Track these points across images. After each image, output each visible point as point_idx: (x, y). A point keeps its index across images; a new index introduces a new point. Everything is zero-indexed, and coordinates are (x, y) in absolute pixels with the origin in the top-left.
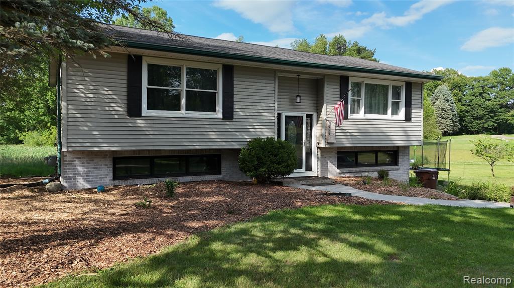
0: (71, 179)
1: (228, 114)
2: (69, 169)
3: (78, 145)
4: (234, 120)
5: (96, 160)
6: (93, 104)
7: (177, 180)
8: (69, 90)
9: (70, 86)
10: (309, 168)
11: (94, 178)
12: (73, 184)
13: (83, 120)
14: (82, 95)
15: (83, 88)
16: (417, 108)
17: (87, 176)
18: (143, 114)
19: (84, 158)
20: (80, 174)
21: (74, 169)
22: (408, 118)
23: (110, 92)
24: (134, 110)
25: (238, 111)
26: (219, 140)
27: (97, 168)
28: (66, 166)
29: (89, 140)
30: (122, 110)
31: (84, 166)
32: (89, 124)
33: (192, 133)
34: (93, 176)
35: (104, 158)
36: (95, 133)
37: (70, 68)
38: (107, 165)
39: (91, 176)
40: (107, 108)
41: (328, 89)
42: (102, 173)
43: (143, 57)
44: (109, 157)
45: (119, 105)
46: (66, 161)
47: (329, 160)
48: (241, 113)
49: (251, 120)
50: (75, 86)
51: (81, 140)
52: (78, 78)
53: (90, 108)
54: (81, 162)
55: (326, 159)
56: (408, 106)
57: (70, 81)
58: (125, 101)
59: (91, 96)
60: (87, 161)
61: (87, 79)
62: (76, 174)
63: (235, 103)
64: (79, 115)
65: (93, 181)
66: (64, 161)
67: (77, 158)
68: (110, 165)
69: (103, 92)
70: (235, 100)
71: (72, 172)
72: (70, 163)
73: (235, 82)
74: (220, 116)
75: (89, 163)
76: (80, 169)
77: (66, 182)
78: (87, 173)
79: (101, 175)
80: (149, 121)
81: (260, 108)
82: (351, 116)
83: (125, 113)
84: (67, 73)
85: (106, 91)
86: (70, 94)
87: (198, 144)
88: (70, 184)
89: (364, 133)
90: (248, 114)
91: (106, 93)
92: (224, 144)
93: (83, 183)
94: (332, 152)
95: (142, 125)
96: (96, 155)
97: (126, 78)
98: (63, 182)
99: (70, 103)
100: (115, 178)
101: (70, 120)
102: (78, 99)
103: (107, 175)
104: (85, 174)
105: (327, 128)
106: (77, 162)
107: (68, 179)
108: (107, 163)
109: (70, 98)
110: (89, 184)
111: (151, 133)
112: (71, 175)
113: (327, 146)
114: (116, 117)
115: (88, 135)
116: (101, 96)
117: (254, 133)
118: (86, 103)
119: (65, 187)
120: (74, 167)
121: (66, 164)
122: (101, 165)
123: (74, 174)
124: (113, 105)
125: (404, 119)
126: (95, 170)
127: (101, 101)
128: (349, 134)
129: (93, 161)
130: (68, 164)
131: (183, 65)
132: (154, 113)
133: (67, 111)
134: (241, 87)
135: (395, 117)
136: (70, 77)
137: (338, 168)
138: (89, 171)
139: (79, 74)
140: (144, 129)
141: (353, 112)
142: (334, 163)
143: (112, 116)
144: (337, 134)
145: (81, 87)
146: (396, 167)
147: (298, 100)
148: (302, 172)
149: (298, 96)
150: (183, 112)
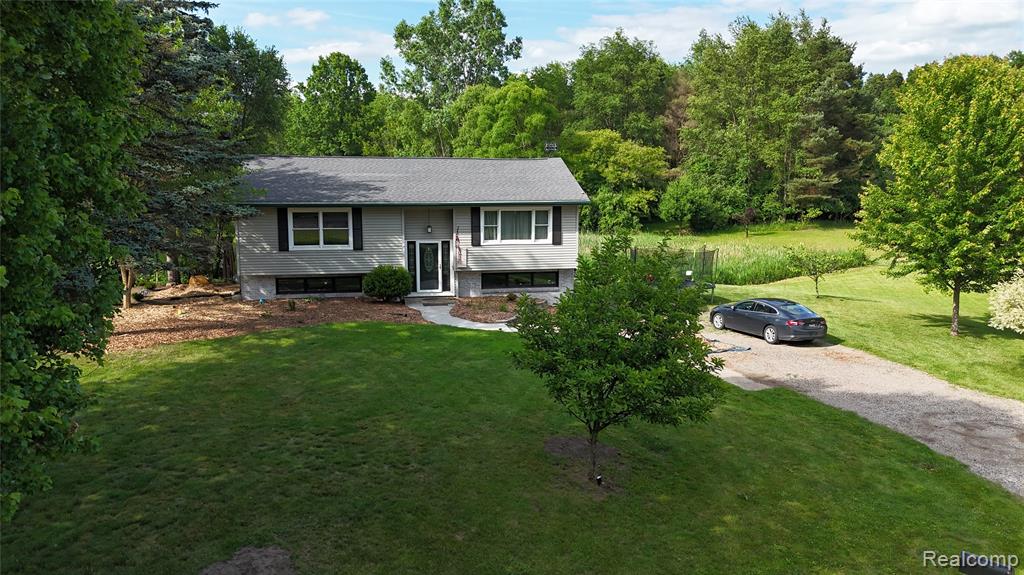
1: (358, 247)
4: (365, 250)
5: (264, 280)
7: (324, 296)
10: (446, 287)
16: (570, 230)
18: (290, 249)
22: (557, 241)
24: (283, 246)
25: (367, 243)
30: (275, 247)
35: (269, 279)
41: (457, 220)
42: (268, 289)
43: (288, 209)
44: (273, 279)
47: (471, 281)
48: (371, 245)
54: (254, 282)
55: (467, 282)
56: (557, 229)
58: (278, 241)
63: (363, 237)
67: (252, 280)
68: (274, 284)
70: (363, 234)
73: (363, 221)
74: (351, 247)
80: (295, 254)
82: (484, 243)
83: (277, 249)
88: (248, 296)
94: (475, 275)
95: (290, 257)
97: (277, 224)
98: (244, 295)
100: (278, 293)
103: (272, 291)
105: (458, 255)
106: (252, 282)
108: (271, 283)
112: (248, 290)
113: (458, 270)
119: (245, 298)
122: (267, 284)
123: (250, 289)
125: (552, 243)
129: (261, 281)
131: (319, 211)
132: (299, 248)
134: (369, 224)
135: (541, 241)
137: (482, 289)
140: (292, 260)
141: (488, 237)
142: (477, 284)
144: (469, 259)
146: (556, 288)
147: (429, 230)
148: (439, 292)
149: (429, 227)
150: (322, 247)
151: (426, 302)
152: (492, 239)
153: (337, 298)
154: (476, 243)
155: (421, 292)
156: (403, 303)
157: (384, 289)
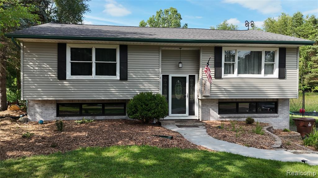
0: (33, 115)
1: (124, 77)
2: (32, 110)
3: (30, 97)
4: (128, 81)
5: (46, 105)
6: (38, 73)
7: (93, 119)
8: (24, 65)
9: (25, 63)
10: (192, 113)
11: (45, 115)
12: (34, 118)
13: (32, 82)
14: (32, 68)
15: (32, 64)
16: (291, 68)
17: (41, 114)
18: (67, 78)
19: (40, 104)
20: (38, 112)
21: (34, 110)
22: (282, 76)
23: (48, 66)
24: (62, 76)
25: (131, 74)
26: (117, 94)
27: (47, 109)
28: (30, 108)
29: (36, 94)
30: (55, 76)
31: (40, 108)
32: (36, 85)
33: (99, 89)
34: (45, 114)
35: (51, 103)
36: (39, 89)
37: (25, 53)
38: (53, 108)
39: (44, 114)
40: (46, 75)
41: (203, 57)
42: (50, 112)
43: (67, 44)
44: (54, 103)
45: (53, 73)
46: (30, 105)
47: (211, 108)
48: (134, 76)
49: (142, 81)
50: (28, 63)
51: (31, 94)
52: (30, 59)
53: (36, 75)
54: (38, 106)
55: (208, 107)
56: (282, 65)
57: (25, 61)
58: (57, 71)
59: (37, 68)
60: (41, 105)
61: (35, 59)
62: (36, 112)
63: (128, 69)
64: (30, 80)
65: (45, 117)
66: (29, 105)
67: (36, 104)
68: (55, 108)
69: (43, 66)
70: (128, 67)
71: (33, 111)
72: (32, 106)
73: (128, 56)
74: (118, 77)
75: (42, 107)
76: (38, 110)
77: (30, 117)
78: (42, 112)
79: (49, 114)
80: (71, 83)
81: (148, 72)
82: (224, 76)
83: (56, 78)
84: (23, 56)
85: (45, 65)
86: (25, 68)
87: (103, 96)
88: (32, 118)
89: (238, 88)
90: (139, 76)
91: (45, 66)
92: (121, 96)
93: (39, 117)
94: (214, 102)
95: (67, 85)
96: (46, 102)
97: (57, 57)
98: (29, 117)
99: (25, 73)
100: (58, 115)
101: (25, 82)
102: (30, 70)
103: (53, 114)
104: (41, 112)
105: (203, 85)
106: (36, 106)
107: (31, 115)
108: (53, 107)
109: (25, 70)
110: (42, 118)
111: (73, 89)
112: (32, 113)
113: (203, 98)
114: (51, 80)
115: (35, 90)
116: (42, 68)
117: (143, 89)
118: (34, 72)
119: (30, 120)
120: (35, 109)
121: (30, 107)
122: (49, 108)
123: (34, 112)
124: (49, 73)
125: (278, 77)
126: (46, 111)
127: (42, 71)
128: (223, 89)
129: (45, 105)
130: (31, 107)
131: (92, 47)
132: (75, 77)
133: (23, 77)
134: (133, 59)
135: (269, 76)
136: (25, 58)
137: (219, 114)
138: (43, 111)
139: (30, 56)
140: (68, 87)
141: (227, 72)
142: (215, 110)
143: (48, 80)
144: (212, 89)
145: (31, 63)
146: (276, 115)
147: (180, 65)
148: (186, 116)
149: (180, 63)
150: (94, 76)
151: (178, 124)
152: (230, 73)
153: (105, 120)
154: (218, 76)
155: (172, 116)
156: (159, 124)
157: (145, 112)
